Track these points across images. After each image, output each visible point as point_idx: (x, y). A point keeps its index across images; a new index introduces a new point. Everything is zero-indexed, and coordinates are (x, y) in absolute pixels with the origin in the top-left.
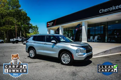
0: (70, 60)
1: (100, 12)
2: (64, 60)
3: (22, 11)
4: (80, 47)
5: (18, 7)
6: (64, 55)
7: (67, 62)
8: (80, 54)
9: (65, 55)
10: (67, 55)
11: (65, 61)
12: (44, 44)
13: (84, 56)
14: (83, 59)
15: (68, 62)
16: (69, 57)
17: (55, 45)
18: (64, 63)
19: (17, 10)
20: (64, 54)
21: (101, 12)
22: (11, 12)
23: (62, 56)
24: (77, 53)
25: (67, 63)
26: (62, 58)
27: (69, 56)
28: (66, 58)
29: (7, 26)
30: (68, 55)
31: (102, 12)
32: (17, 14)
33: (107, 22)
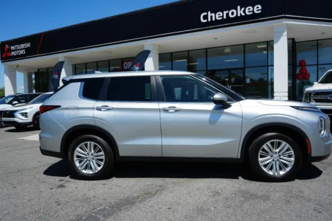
0: (292, 159)
1: (203, 21)
7: (281, 169)
15: (287, 169)
16: (288, 149)
20: (269, 143)
21: (206, 21)
23: (261, 151)
26: (260, 159)
28: (275, 156)
31: (209, 20)
33: (205, 50)
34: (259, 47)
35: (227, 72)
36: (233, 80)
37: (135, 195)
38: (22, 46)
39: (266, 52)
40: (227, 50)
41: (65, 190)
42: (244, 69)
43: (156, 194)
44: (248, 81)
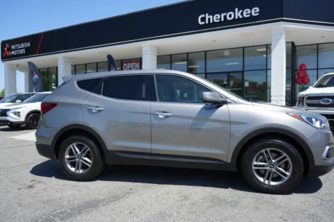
33: (204, 53)
34: (258, 50)
35: (226, 75)
36: (232, 83)
37: (101, 197)
38: (22, 45)
39: (265, 56)
40: (227, 53)
41: (33, 191)
42: (243, 72)
43: (123, 197)
44: (247, 84)
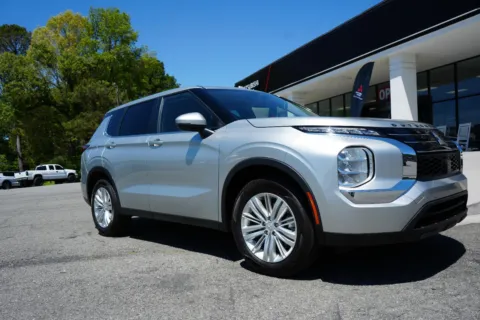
0: (293, 234)
2: (256, 239)
3: (143, 55)
4: (367, 132)
5: (126, 41)
6: (259, 203)
7: (278, 252)
8: (371, 184)
9: (263, 201)
10: (273, 201)
11: (262, 248)
12: (152, 145)
13: (403, 201)
14: (396, 226)
15: (287, 254)
16: (287, 214)
17: (205, 141)
18: (260, 255)
19: (125, 53)
20: (256, 199)
22: (101, 61)
23: (246, 213)
24: (342, 178)
25: (277, 258)
26: (245, 227)
27: (285, 207)
28: (270, 225)
29: (90, 115)
30: (279, 199)
32: (125, 70)
